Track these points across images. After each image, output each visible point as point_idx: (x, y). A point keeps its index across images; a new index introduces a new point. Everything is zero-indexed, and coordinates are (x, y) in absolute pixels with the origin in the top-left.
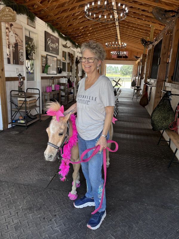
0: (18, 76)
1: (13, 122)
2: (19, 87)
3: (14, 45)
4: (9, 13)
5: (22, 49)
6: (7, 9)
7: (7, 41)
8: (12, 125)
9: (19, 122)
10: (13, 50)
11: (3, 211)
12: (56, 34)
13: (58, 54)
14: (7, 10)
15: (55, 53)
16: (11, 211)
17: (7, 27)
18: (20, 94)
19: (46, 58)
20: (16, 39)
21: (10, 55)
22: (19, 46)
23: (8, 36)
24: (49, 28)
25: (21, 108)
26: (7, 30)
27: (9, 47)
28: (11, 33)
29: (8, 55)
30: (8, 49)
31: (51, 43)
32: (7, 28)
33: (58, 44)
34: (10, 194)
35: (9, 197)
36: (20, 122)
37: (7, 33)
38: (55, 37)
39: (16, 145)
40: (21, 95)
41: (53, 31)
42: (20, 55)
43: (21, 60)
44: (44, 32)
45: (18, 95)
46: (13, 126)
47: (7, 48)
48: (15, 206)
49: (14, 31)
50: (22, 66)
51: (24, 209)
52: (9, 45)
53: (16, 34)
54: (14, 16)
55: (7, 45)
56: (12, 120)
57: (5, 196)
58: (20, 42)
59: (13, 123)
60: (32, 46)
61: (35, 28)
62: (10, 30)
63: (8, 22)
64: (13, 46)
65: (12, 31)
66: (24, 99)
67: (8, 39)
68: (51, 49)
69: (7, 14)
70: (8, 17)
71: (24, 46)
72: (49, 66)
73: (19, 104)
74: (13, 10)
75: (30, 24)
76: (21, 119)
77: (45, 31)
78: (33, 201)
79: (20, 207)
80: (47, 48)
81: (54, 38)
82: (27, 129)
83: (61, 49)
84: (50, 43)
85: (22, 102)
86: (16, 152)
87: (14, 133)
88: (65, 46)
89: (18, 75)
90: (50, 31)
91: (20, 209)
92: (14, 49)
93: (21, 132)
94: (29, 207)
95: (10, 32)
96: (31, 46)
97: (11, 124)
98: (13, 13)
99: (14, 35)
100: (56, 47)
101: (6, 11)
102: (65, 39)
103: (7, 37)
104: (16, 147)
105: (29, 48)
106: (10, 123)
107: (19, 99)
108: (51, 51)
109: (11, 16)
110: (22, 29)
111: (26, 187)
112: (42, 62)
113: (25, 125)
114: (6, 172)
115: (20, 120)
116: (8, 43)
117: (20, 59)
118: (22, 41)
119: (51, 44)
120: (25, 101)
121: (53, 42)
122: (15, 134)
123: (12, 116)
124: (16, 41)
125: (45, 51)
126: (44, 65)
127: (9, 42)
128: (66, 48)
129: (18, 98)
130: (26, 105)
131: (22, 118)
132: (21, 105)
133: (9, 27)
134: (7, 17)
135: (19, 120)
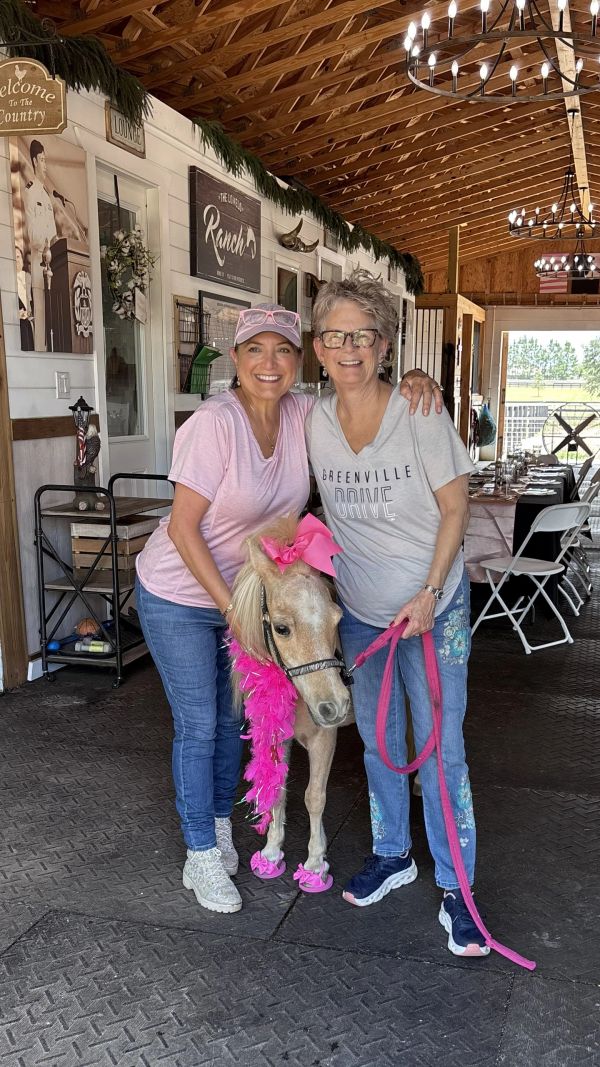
0: (70, 413)
1: (49, 652)
2: (78, 468)
3: (49, 254)
4: (31, 88)
5: (86, 270)
6: (22, 67)
7: (19, 233)
8: (45, 667)
9: (78, 647)
10: (45, 276)
11: (94, 1026)
12: (244, 182)
13: (254, 286)
14: (20, 74)
15: (241, 280)
16: (128, 1027)
17: (17, 159)
18: (83, 506)
19: (199, 311)
20: (60, 219)
21: (32, 303)
22: (70, 257)
23: (20, 206)
24: (211, 151)
25: (91, 575)
26: (16, 178)
27: (26, 268)
28: (37, 193)
29: (21, 306)
30: (22, 274)
31: (221, 231)
32: (17, 167)
33: (258, 234)
34: (111, 962)
35: (109, 976)
36: (84, 648)
37: (14, 190)
38: (241, 196)
39: (86, 760)
40: (90, 509)
41: (232, 166)
42: (77, 303)
43: (80, 329)
44: (186, 173)
45: (77, 509)
46: (52, 668)
47: (16, 270)
48: (142, 1009)
49: (48, 179)
50: (87, 357)
51: (188, 1020)
52: (26, 254)
53: (56, 194)
54: (56, 102)
55: (18, 254)
56: (46, 640)
57: (89, 970)
58: (78, 234)
59: (51, 657)
60: (131, 254)
61: (142, 155)
62: (29, 173)
63: (20, 135)
64: (44, 258)
65: (41, 179)
66: (104, 531)
67: (22, 224)
68: (221, 263)
69: (19, 96)
70: (26, 108)
71: (96, 252)
72: (217, 354)
73: (77, 556)
74: (51, 73)
75: (118, 137)
76: (89, 635)
77: (193, 169)
78: (220, 989)
79: (170, 1012)
80: (199, 260)
81: (235, 201)
82: (122, 683)
83: (273, 258)
84: (216, 231)
85: (97, 547)
86: (93, 789)
87: (59, 705)
88: (289, 242)
89: (73, 409)
90: (212, 163)
91: (169, 1019)
92: (50, 273)
93: (94, 700)
94: (206, 1011)
95: (29, 186)
96: (126, 251)
97: (40, 661)
98: (51, 88)
99: (48, 200)
100: (247, 250)
101: (15, 80)
102: (292, 202)
103: (17, 214)
104: (87, 765)
105: (114, 266)
106: (34, 658)
107: (78, 530)
108: (219, 273)
109: (38, 103)
110: (82, 164)
111: (175, 934)
112: (179, 332)
113: (112, 662)
114: (67, 875)
115: (87, 640)
116: (20, 244)
117: (76, 322)
118: (86, 230)
119: (223, 236)
120: (113, 539)
121: (228, 226)
122: (71, 710)
123: (44, 620)
124: (59, 232)
125: (193, 273)
126: (189, 350)
127: (26, 240)
128: (297, 249)
129: (74, 526)
130: (116, 563)
131: (93, 632)
132: (88, 561)
133: (26, 160)
134: (19, 109)
135: (78, 638)
